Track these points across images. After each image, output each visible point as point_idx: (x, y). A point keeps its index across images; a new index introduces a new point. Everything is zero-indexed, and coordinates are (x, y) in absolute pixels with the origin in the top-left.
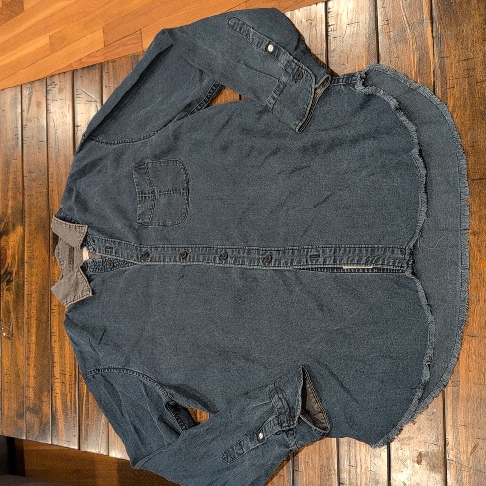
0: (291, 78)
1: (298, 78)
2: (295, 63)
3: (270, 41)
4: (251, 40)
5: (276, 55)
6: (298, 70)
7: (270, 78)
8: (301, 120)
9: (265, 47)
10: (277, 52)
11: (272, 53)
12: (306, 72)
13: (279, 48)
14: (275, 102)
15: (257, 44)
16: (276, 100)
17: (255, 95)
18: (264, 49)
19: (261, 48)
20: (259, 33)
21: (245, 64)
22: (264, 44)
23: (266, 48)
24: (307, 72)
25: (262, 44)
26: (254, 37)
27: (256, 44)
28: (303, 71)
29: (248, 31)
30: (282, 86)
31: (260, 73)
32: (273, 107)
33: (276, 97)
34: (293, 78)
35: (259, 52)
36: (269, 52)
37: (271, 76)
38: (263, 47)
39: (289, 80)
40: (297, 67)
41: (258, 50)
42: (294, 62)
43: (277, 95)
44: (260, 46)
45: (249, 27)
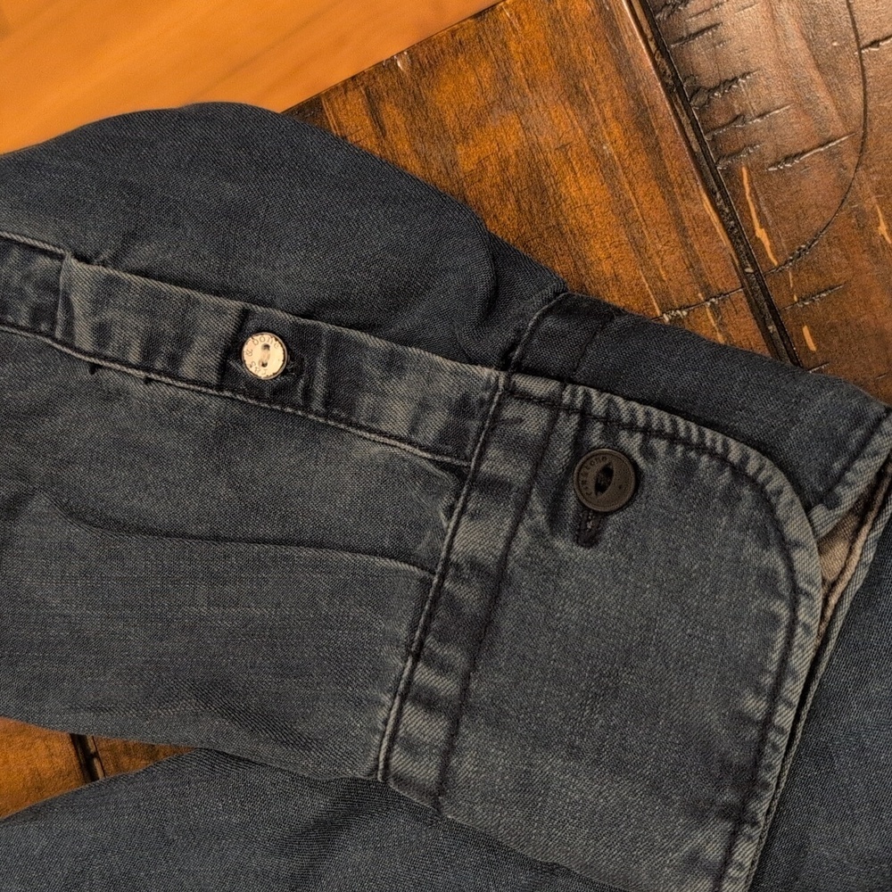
0: (541, 519)
1: (598, 503)
2: (541, 402)
3: (245, 315)
4: (85, 339)
5: (319, 389)
6: (579, 446)
7: (316, 565)
8: (738, 817)
9: (212, 361)
10: (321, 369)
11: (278, 389)
12: (660, 446)
13: (336, 339)
14: (453, 733)
15: (149, 353)
16: (457, 712)
17: (230, 713)
18: (213, 378)
19: (188, 370)
20: (145, 274)
21: (74, 514)
22: (200, 342)
23: (224, 369)
24: (673, 439)
25: (183, 342)
26: (109, 315)
27: (134, 357)
28: (633, 443)
29: (49, 286)
30: (469, 595)
31: (220, 549)
32: (445, 768)
33: (446, 686)
34: (554, 517)
35: (175, 405)
36: (256, 387)
37: (319, 545)
38: (199, 360)
39: (523, 535)
40: (569, 425)
41: (166, 390)
42: (526, 397)
43: (443, 668)
44: (174, 360)
45: (43, 262)
